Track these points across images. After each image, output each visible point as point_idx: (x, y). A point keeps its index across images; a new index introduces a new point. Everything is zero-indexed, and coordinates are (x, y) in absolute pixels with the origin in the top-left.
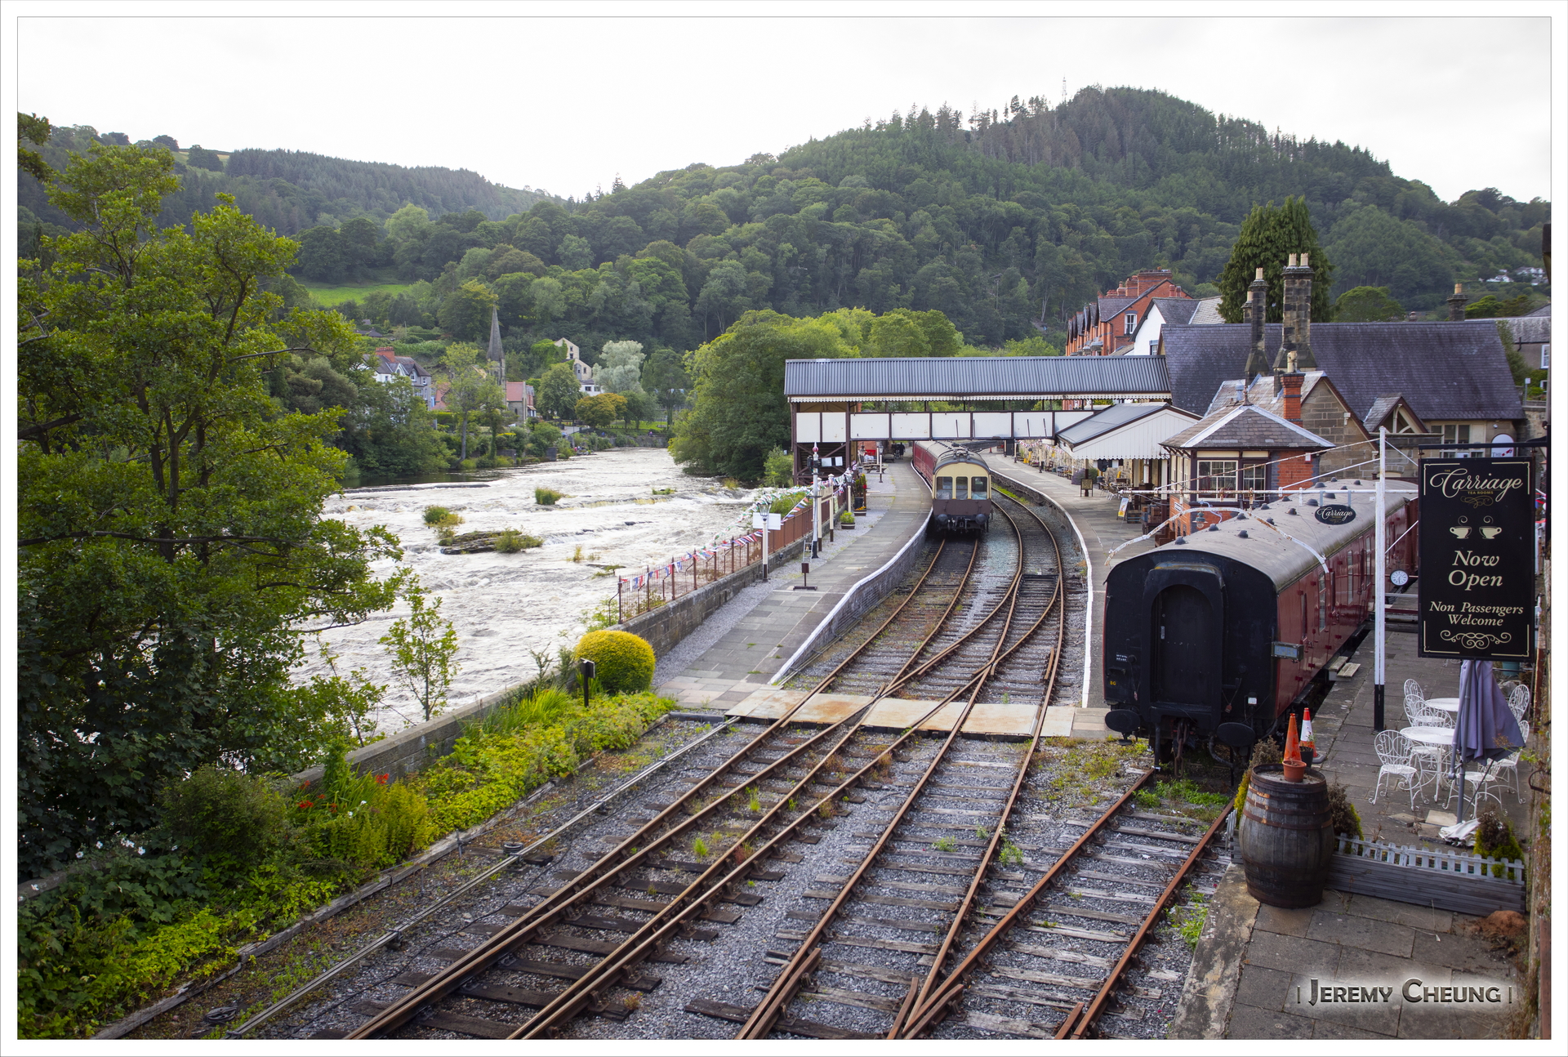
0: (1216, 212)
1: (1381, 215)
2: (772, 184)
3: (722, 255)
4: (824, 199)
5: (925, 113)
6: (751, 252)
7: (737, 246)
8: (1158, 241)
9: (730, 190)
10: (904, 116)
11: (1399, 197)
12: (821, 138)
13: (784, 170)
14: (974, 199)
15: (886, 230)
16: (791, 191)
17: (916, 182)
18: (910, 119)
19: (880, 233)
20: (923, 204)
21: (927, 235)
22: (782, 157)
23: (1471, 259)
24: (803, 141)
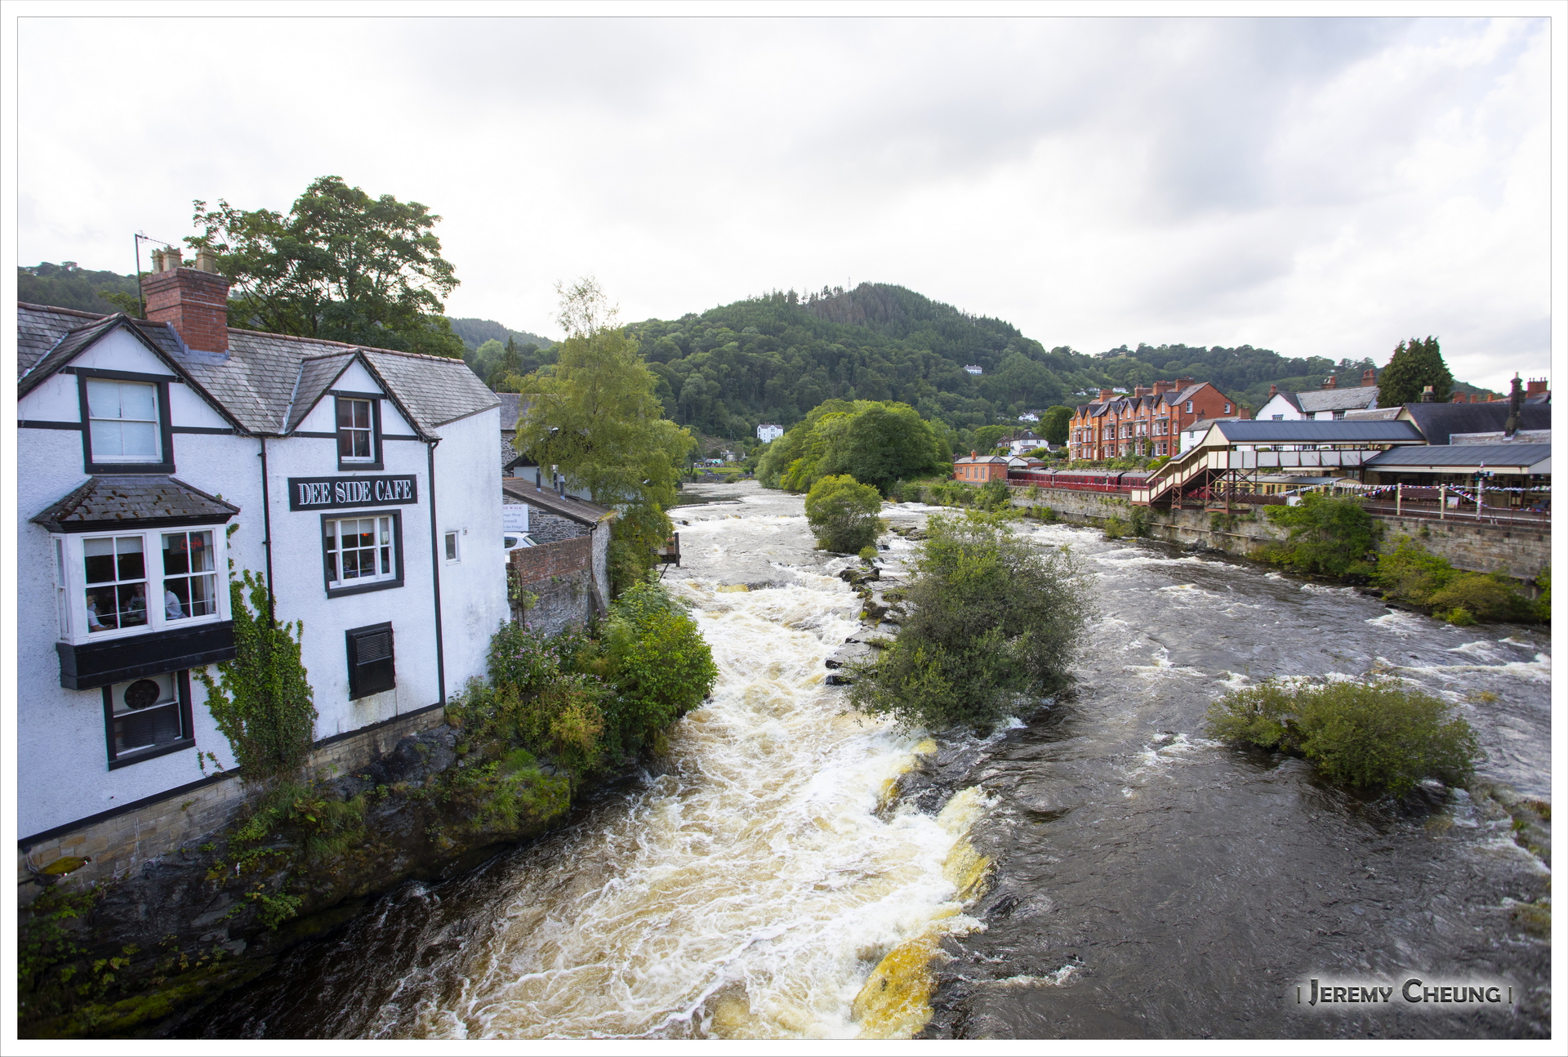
0: (940, 353)
1: (1022, 356)
2: (702, 331)
3: (689, 371)
4: (735, 340)
5: (780, 293)
6: (706, 369)
7: (697, 366)
8: (916, 368)
9: (678, 334)
11: (1030, 349)
12: (725, 305)
13: (707, 323)
14: (818, 342)
15: (776, 358)
16: (715, 335)
17: (786, 331)
18: (774, 296)
19: (774, 360)
20: (791, 344)
21: (797, 360)
22: (703, 316)
23: (1067, 383)
24: (715, 307)
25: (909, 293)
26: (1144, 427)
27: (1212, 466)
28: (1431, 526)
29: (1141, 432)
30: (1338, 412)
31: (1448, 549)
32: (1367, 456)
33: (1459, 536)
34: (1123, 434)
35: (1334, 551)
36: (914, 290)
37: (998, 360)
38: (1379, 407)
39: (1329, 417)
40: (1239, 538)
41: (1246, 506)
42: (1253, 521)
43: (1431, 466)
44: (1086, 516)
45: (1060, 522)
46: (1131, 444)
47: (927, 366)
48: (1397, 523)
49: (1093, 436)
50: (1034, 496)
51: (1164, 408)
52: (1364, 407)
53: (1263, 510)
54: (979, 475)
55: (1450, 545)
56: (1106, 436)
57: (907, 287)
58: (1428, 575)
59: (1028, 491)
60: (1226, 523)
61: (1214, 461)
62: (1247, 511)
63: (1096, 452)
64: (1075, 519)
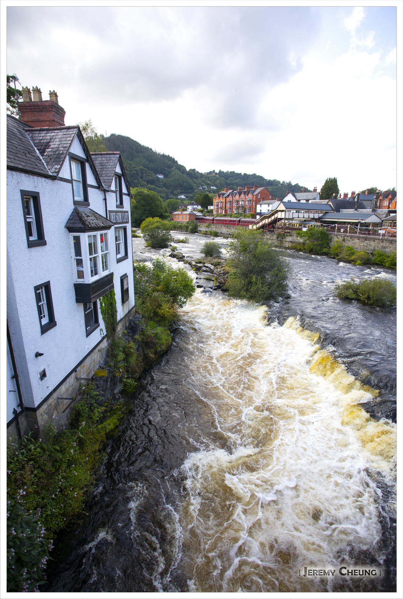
0: (147, 168)
25: (133, 140)
26: (243, 202)
27: (279, 217)
28: (345, 237)
29: (242, 204)
30: (307, 200)
31: (350, 244)
32: (321, 215)
33: (353, 240)
34: (235, 205)
35: (317, 245)
36: (135, 140)
37: (170, 173)
38: (320, 199)
39: (304, 202)
40: (286, 241)
41: (288, 231)
42: (291, 236)
43: (339, 219)
44: (230, 234)
45: (219, 236)
46: (238, 208)
47: (142, 174)
48: (336, 236)
49: (223, 205)
50: (208, 227)
51: (250, 195)
52: (315, 199)
53: (294, 232)
54: (184, 219)
55: (350, 243)
56: (228, 205)
57: (132, 138)
58: (349, 252)
59: (206, 225)
60: (281, 237)
61: (280, 215)
62: (289, 232)
63: (224, 211)
64: (225, 235)
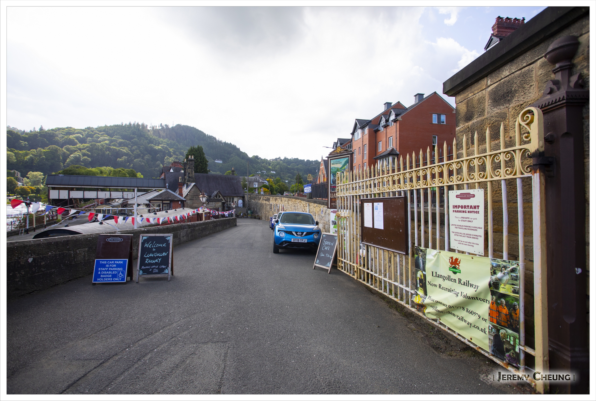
1: (238, 158)
2: (93, 135)
3: (75, 151)
4: (108, 140)
5: (138, 124)
6: (84, 151)
9: (80, 135)
10: (132, 123)
11: (241, 155)
12: (108, 125)
13: (97, 132)
14: (150, 145)
17: (135, 139)
18: (134, 124)
19: (124, 150)
20: (136, 145)
21: (137, 152)
22: (96, 129)
23: (254, 168)
24: (103, 125)
36: (200, 130)
37: (229, 158)
57: (197, 128)
